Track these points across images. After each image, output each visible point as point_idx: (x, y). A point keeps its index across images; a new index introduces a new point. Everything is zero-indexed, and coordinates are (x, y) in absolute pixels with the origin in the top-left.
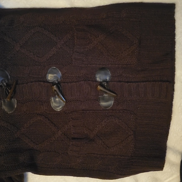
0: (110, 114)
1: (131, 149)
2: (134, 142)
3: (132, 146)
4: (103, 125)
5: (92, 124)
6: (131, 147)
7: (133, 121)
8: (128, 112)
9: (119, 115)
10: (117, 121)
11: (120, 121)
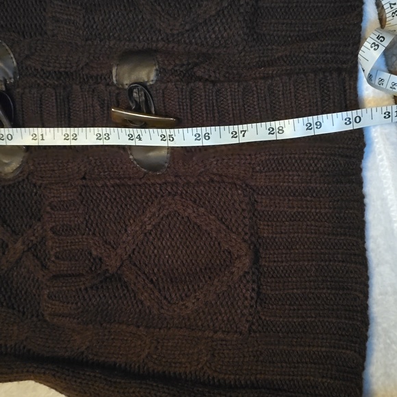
0: (169, 189)
1: (246, 307)
2: (254, 282)
3: (248, 295)
4: (149, 227)
5: (113, 225)
6: (246, 299)
7: (243, 210)
8: (226, 180)
9: (197, 192)
10: (190, 211)
11: (202, 210)
